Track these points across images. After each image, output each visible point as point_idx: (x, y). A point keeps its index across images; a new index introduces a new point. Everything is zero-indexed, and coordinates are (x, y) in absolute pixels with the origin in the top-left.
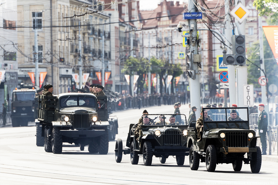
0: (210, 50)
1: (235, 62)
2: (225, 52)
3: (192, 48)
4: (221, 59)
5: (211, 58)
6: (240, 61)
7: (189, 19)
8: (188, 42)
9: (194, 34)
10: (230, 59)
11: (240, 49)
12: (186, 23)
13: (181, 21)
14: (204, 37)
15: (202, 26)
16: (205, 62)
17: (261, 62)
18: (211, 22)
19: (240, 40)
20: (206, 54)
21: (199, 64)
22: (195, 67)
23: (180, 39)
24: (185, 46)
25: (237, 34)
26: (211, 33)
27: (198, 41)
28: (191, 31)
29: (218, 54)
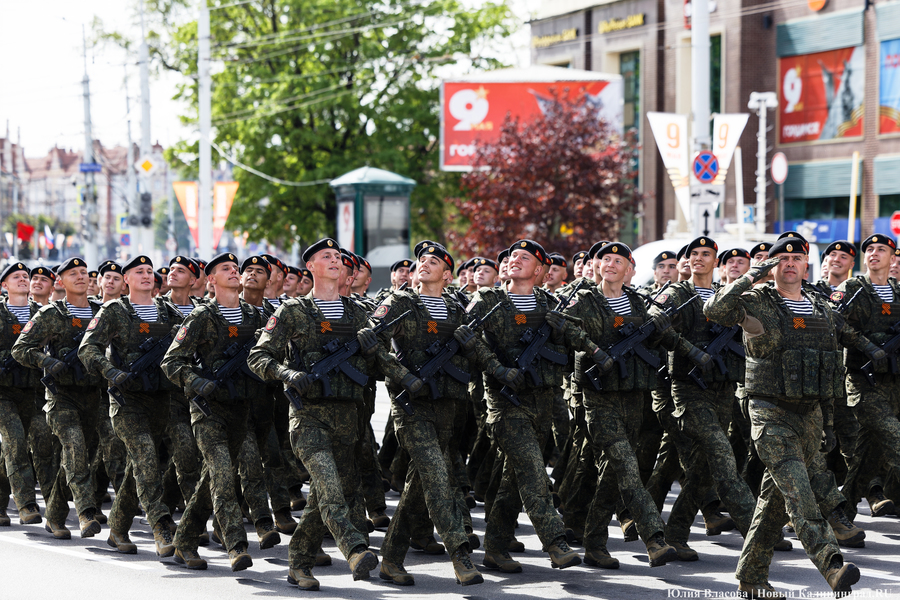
0: (110, 207)
1: (140, 223)
2: (127, 211)
3: (89, 205)
4: (122, 220)
5: (110, 216)
6: (146, 222)
7: (85, 172)
8: (84, 199)
9: (91, 189)
10: (134, 221)
11: (146, 209)
12: (82, 176)
13: (75, 173)
14: (102, 192)
15: (101, 179)
16: (103, 220)
17: (169, 222)
18: (111, 174)
19: (146, 199)
20: (103, 211)
21: (96, 225)
22: (92, 228)
23: (74, 194)
24: (80, 201)
25: (142, 191)
26: (110, 187)
27: (95, 198)
28: (88, 186)
29: (119, 212)
